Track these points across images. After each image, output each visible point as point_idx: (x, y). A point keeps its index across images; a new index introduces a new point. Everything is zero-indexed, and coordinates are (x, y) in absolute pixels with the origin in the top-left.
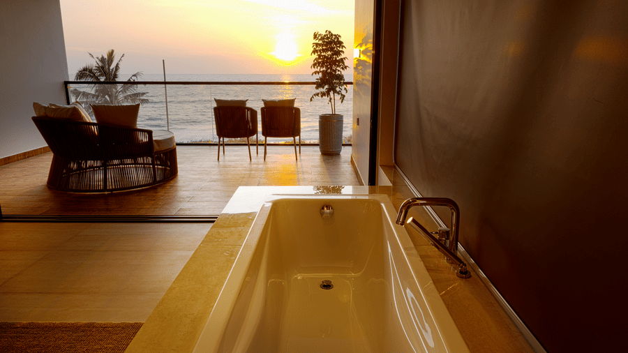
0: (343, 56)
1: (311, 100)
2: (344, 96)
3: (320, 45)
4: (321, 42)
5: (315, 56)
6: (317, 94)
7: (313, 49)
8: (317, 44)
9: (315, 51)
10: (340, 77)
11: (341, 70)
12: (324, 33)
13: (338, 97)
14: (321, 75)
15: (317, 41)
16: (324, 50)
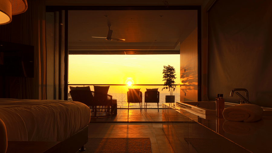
0: (175, 74)
1: (162, 90)
2: (175, 89)
3: (166, 70)
4: (166, 69)
5: (164, 74)
6: (164, 88)
7: (163, 72)
8: (164, 70)
9: (163, 73)
10: (173, 82)
11: (174, 79)
12: (167, 66)
13: (172, 89)
14: (166, 81)
15: (165, 69)
16: (167, 72)
